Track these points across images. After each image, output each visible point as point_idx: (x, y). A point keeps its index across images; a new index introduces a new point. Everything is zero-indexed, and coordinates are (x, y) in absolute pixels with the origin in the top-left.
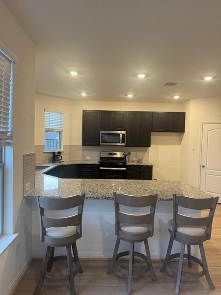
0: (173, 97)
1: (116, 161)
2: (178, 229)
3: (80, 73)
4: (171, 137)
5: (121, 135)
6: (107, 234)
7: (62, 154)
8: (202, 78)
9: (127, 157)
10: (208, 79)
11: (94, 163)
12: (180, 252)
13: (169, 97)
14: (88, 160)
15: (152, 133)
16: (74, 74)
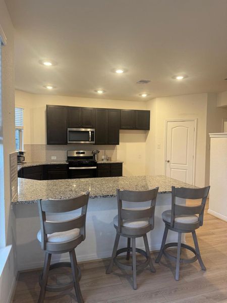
0: (140, 95)
1: (82, 160)
2: (176, 219)
3: (54, 63)
4: (137, 134)
5: (90, 132)
6: (101, 234)
7: (24, 155)
8: (174, 77)
9: (96, 155)
10: (180, 78)
11: (63, 163)
12: (177, 242)
13: (137, 95)
14: (53, 161)
15: (120, 131)
16: (48, 64)
